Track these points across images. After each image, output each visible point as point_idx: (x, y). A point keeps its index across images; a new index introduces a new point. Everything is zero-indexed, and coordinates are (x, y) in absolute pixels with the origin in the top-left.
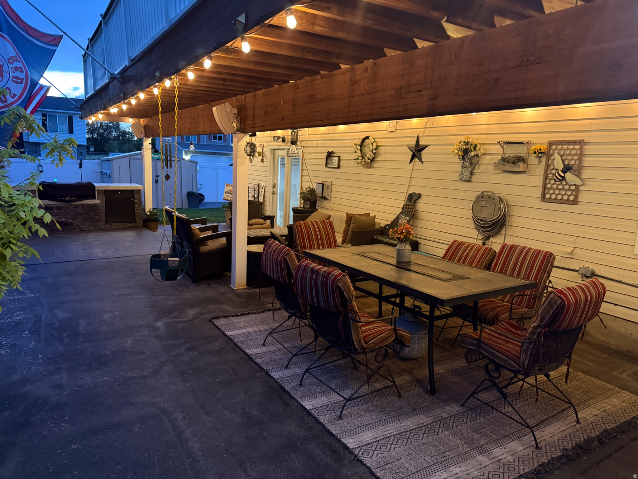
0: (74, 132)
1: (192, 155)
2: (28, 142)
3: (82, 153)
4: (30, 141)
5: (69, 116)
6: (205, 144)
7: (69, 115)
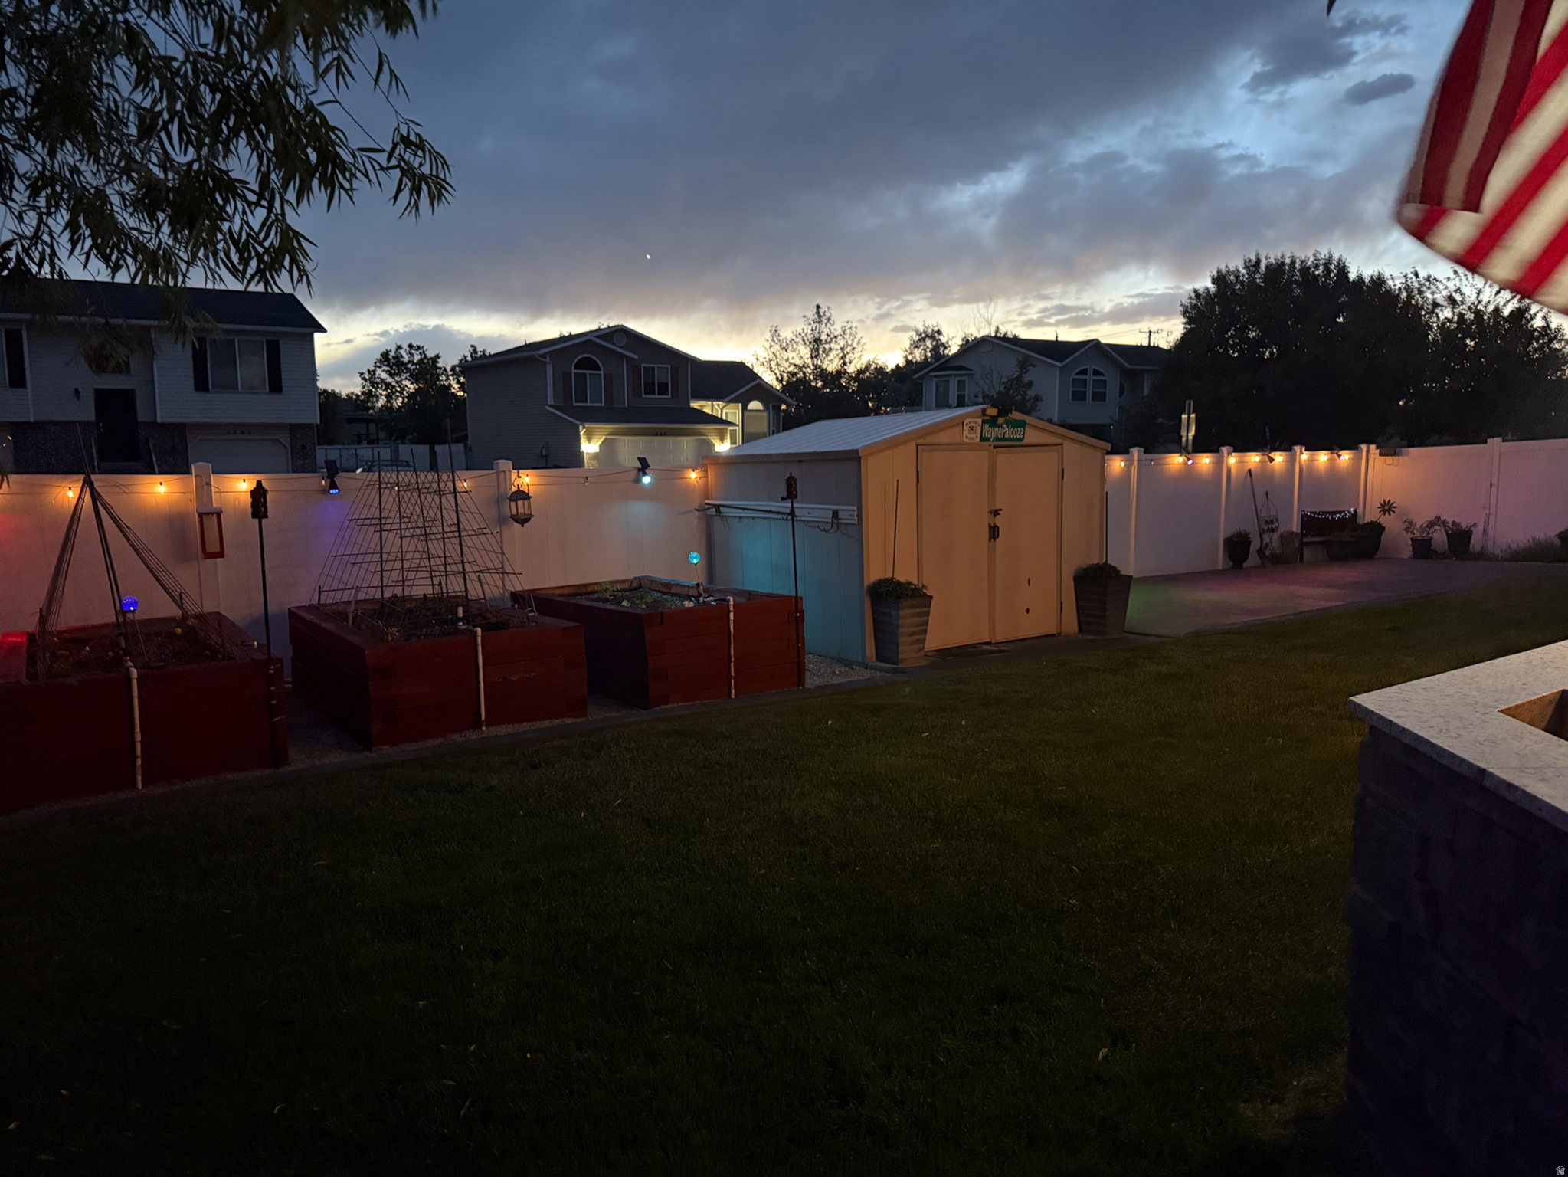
0: (284, 389)
1: (604, 437)
2: (154, 424)
3: (304, 447)
4: (159, 420)
5: (267, 341)
6: (626, 406)
7: (270, 338)
